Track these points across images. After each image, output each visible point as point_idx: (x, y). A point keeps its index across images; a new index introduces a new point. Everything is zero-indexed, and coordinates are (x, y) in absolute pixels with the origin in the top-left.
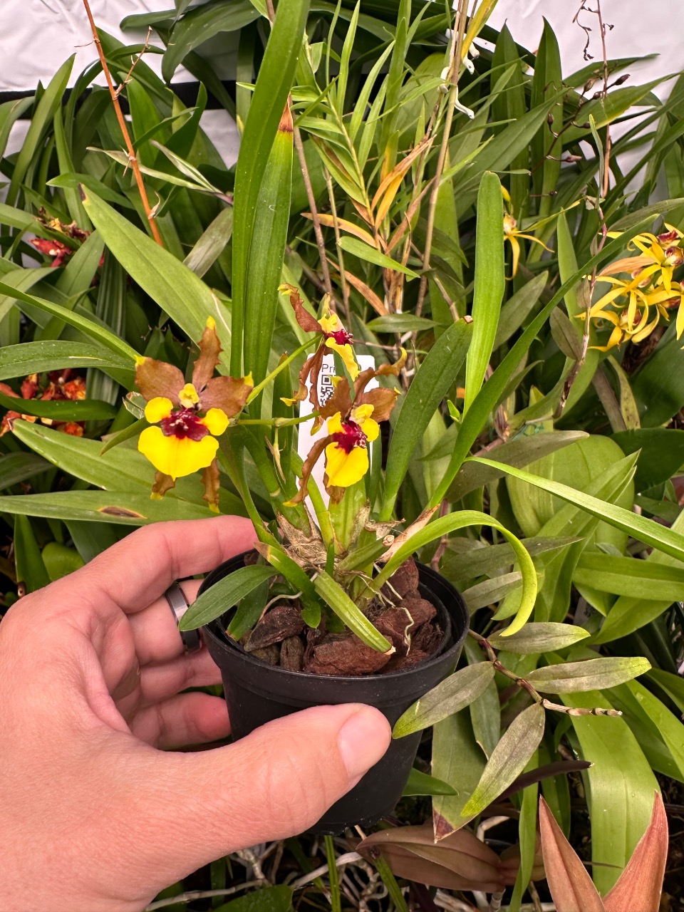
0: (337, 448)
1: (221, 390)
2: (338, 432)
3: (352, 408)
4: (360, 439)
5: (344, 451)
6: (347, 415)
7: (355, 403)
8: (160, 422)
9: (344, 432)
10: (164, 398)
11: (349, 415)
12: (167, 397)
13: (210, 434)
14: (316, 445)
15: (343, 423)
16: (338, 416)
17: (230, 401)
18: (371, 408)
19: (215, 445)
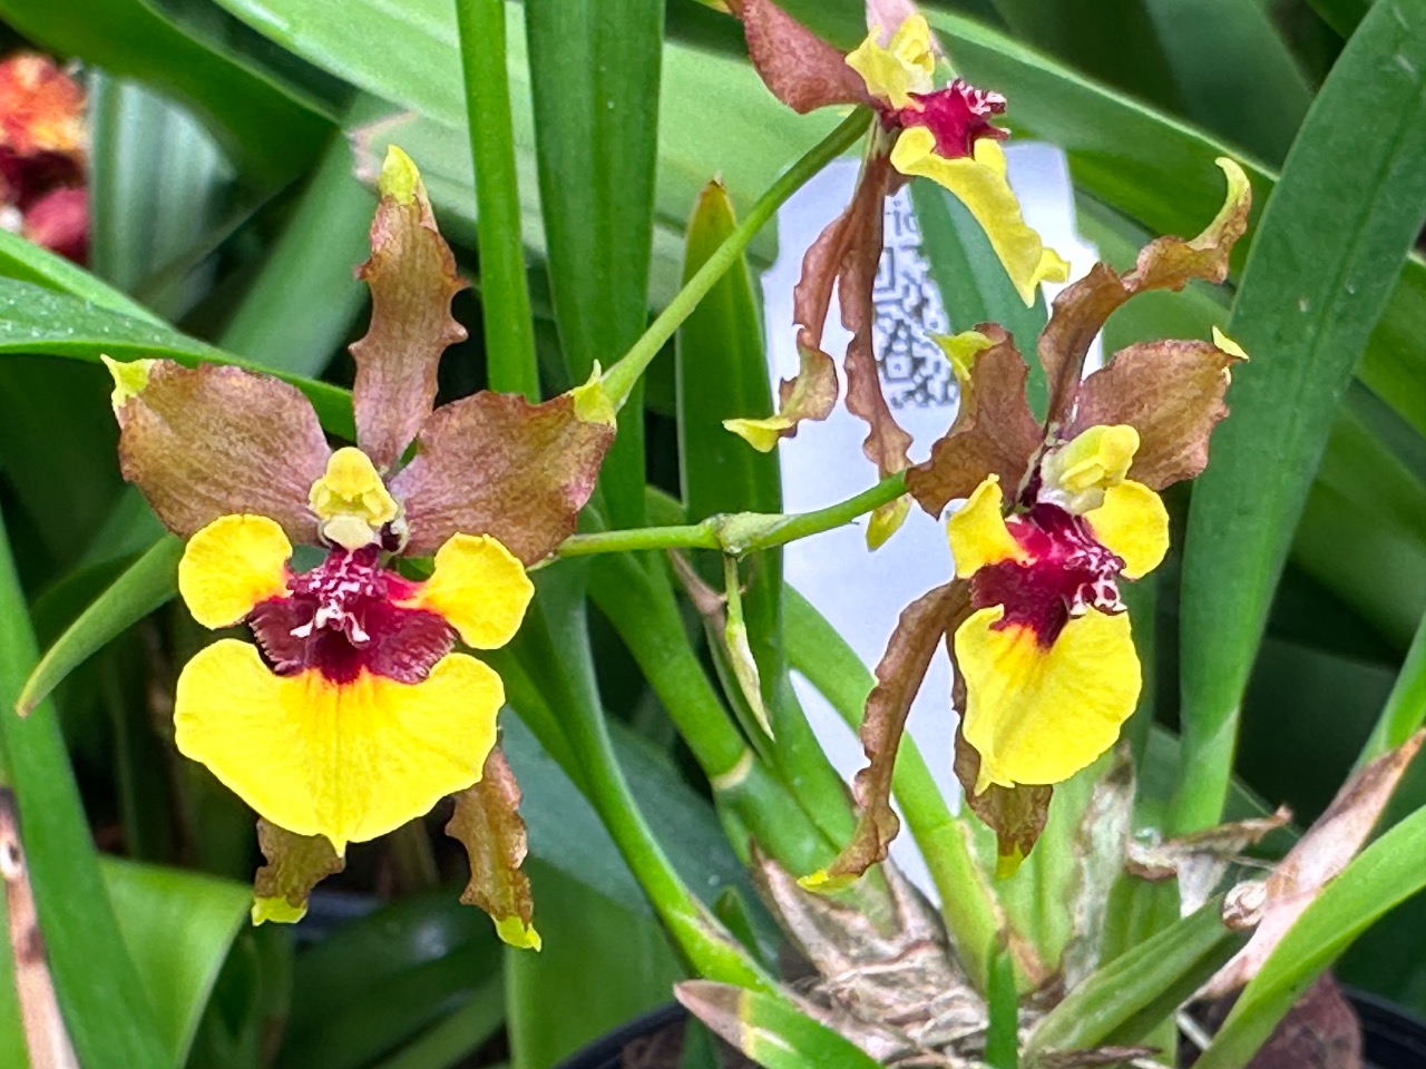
0: (998, 626)
1: (482, 451)
2: (995, 561)
3: (1046, 449)
4: (1096, 579)
5: (1029, 635)
6: (1024, 482)
7: (1055, 426)
8: (250, 618)
9: (1023, 557)
10: (248, 517)
11: (1037, 483)
12: (264, 512)
13: (462, 647)
14: (911, 625)
15: (1014, 518)
16: (990, 492)
17: (526, 495)
18: (1127, 438)
19: (489, 690)
